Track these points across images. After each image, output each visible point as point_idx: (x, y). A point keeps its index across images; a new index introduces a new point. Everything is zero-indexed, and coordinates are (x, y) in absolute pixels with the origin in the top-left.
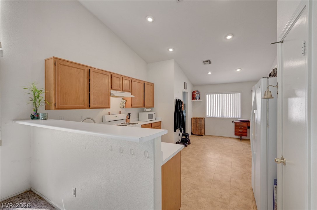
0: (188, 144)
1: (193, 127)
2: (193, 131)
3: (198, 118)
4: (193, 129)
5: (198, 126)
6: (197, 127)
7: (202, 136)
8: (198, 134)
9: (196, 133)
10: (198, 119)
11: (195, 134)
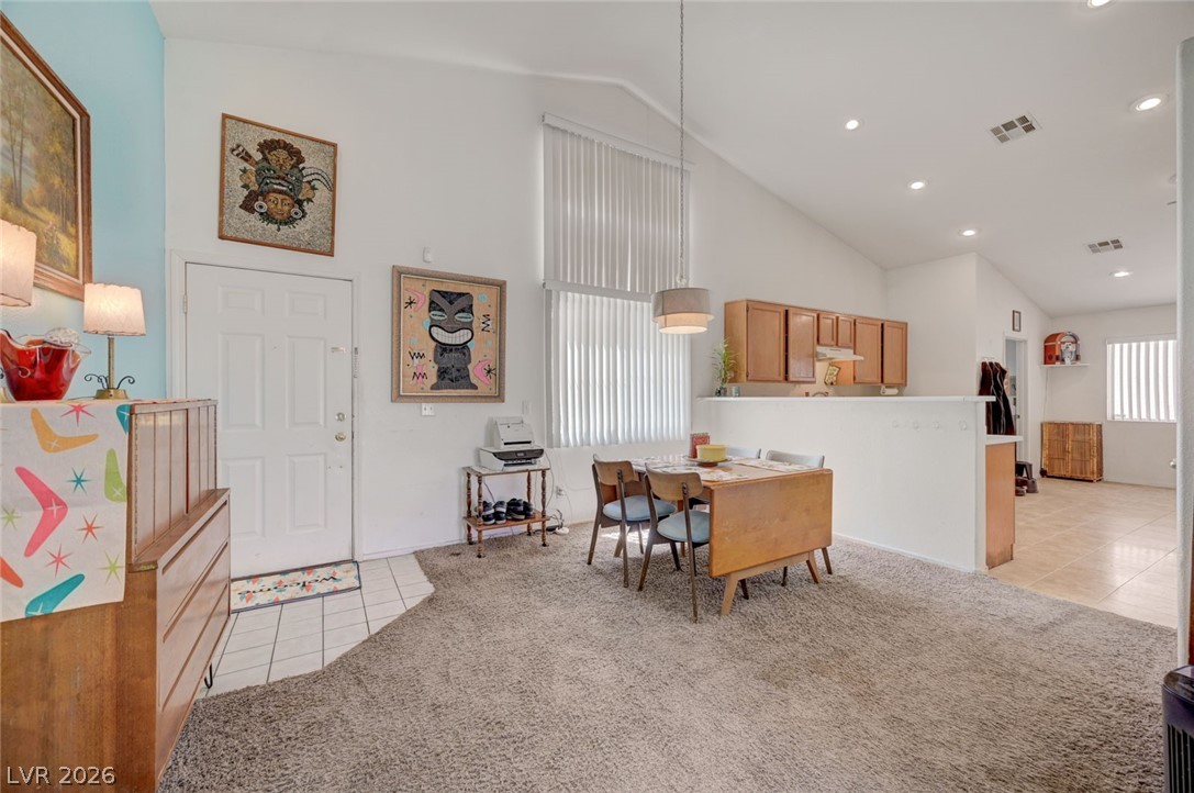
0: (1028, 491)
1: (1046, 452)
2: (1051, 465)
3: (1072, 424)
4: (1050, 458)
5: (1069, 446)
6: (1065, 451)
7: (1091, 481)
8: (1068, 475)
9: (1060, 470)
10: (1071, 427)
11: (1056, 473)
